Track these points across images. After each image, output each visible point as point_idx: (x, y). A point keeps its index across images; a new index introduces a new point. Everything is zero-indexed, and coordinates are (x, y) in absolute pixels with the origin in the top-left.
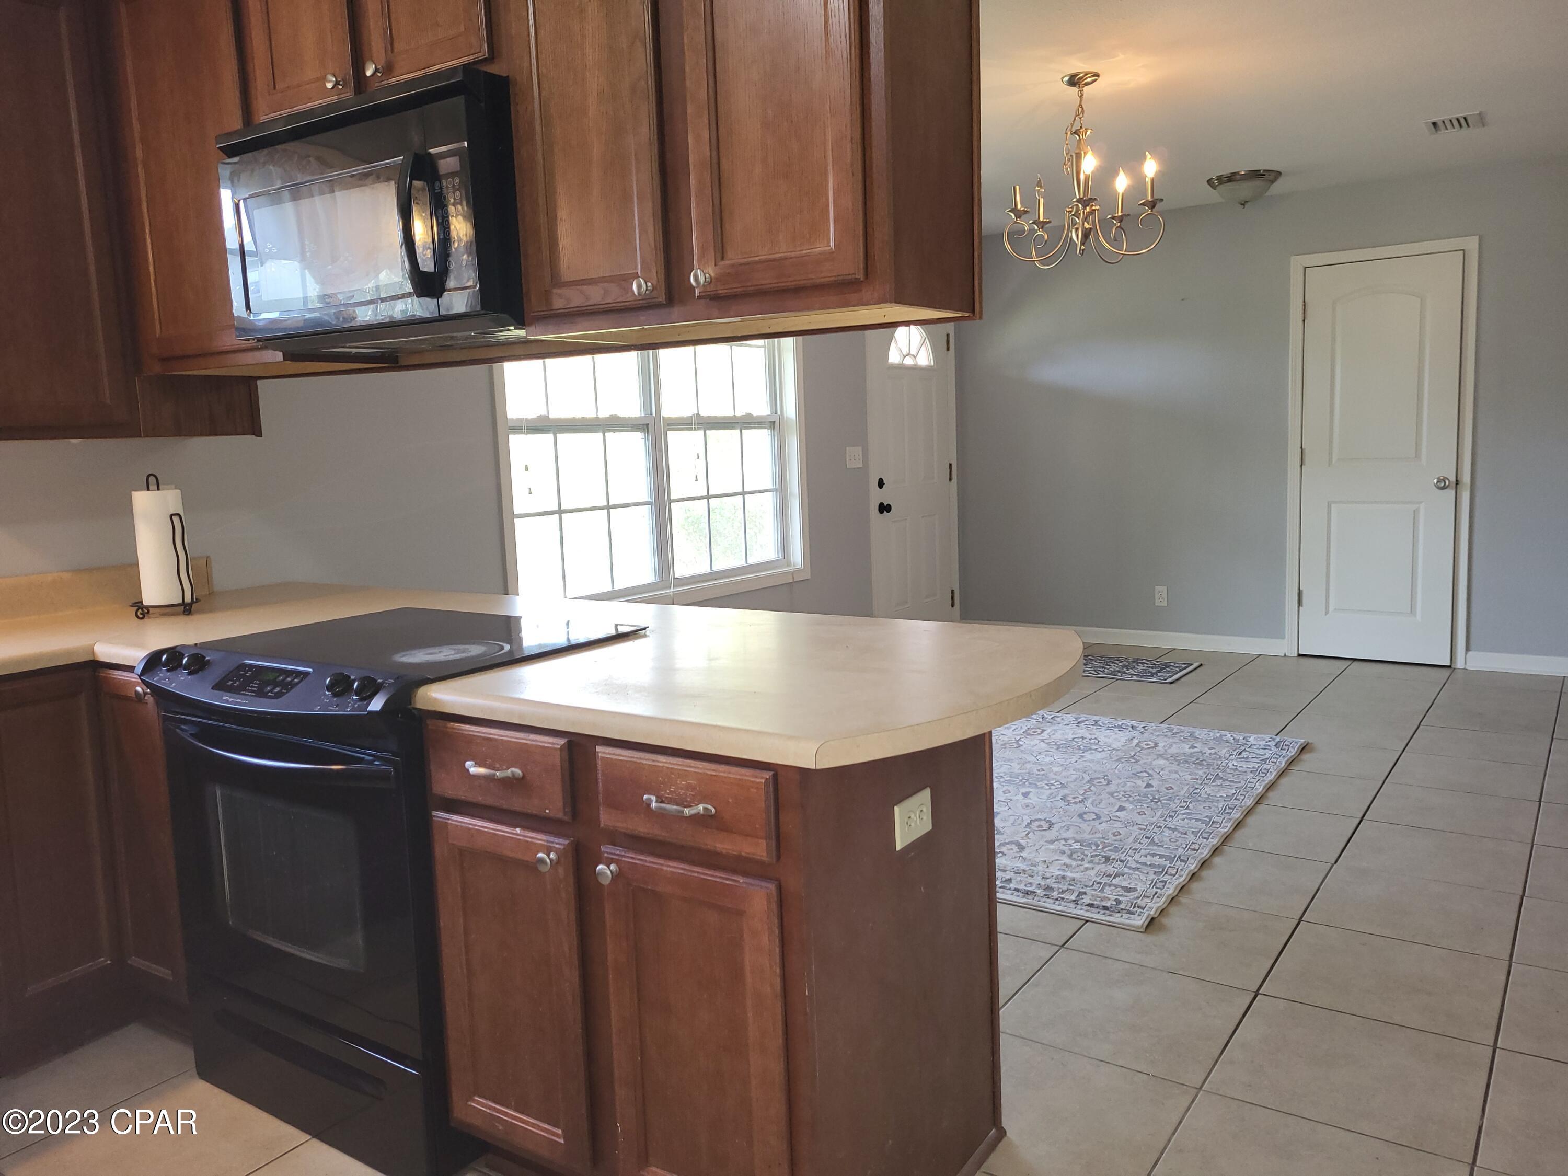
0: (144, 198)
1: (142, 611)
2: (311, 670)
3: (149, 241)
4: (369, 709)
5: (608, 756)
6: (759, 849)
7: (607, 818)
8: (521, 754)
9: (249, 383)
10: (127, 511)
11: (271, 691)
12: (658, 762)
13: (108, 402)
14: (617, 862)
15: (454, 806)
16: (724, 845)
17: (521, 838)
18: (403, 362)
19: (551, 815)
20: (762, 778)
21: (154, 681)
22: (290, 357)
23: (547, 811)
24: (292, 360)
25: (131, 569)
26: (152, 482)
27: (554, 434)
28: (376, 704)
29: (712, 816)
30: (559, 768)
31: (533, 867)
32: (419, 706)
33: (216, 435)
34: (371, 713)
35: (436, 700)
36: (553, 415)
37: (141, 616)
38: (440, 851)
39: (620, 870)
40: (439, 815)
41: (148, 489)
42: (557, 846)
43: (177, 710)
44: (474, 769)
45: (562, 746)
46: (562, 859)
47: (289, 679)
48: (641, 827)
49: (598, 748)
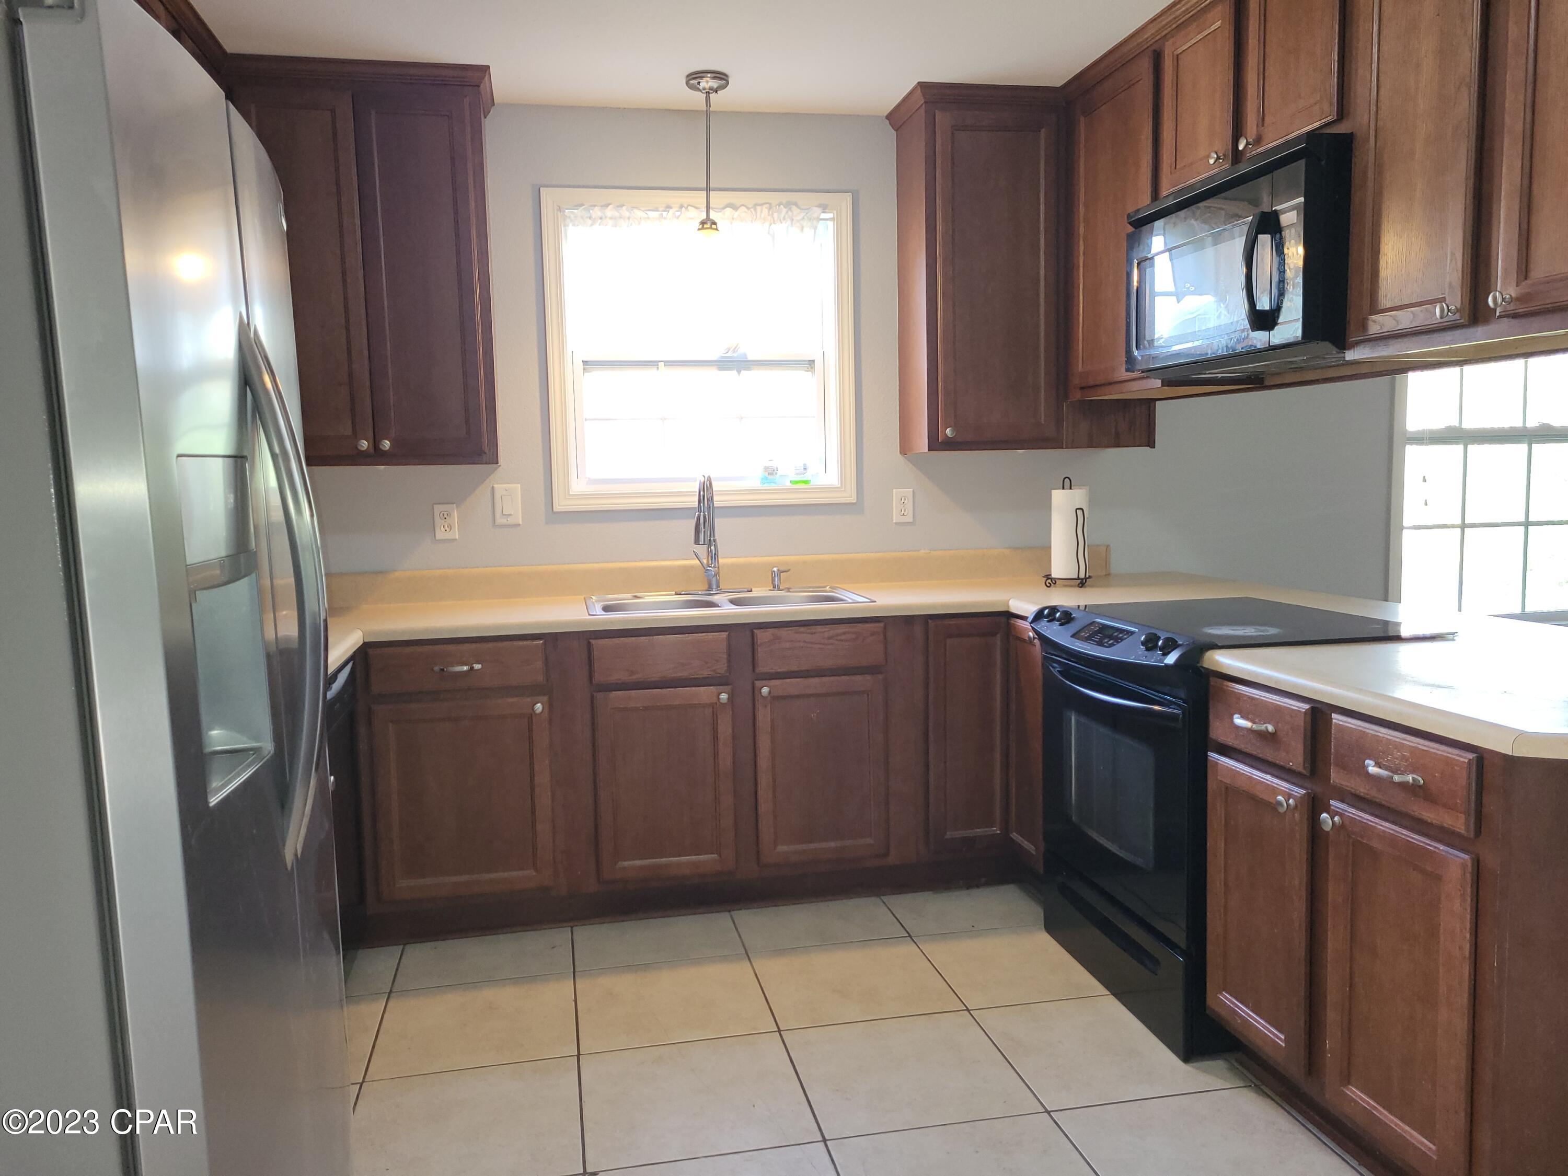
0: (1081, 265)
1: (1050, 581)
2: (1137, 630)
3: (1081, 297)
4: (1165, 662)
5: (1341, 723)
6: (1459, 823)
7: (1336, 777)
8: (1276, 713)
9: (1149, 404)
10: (1046, 505)
11: (1107, 643)
12: (1380, 733)
13: (1043, 422)
14: (1341, 815)
15: (1225, 750)
16: (1430, 815)
17: (1269, 783)
18: (1267, 383)
19: (1294, 768)
20: (1465, 758)
21: (1038, 627)
22: (1167, 383)
23: (1291, 764)
24: (1168, 386)
25: (1045, 550)
26: (1067, 483)
27: (1464, 445)
28: (1171, 659)
29: (1420, 787)
30: (1302, 729)
31: (1273, 807)
32: (1205, 665)
33: (1119, 446)
34: (1167, 666)
35: (1217, 661)
36: (1465, 426)
37: (1049, 585)
38: (1212, 785)
39: (1343, 822)
40: (1213, 755)
41: (1063, 488)
42: (1296, 794)
43: (1052, 652)
44: (1239, 721)
45: (1307, 710)
46: (1299, 806)
47: (1121, 635)
48: (1362, 789)
49: (1334, 715)
